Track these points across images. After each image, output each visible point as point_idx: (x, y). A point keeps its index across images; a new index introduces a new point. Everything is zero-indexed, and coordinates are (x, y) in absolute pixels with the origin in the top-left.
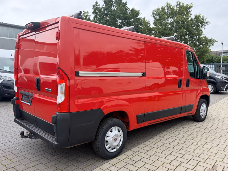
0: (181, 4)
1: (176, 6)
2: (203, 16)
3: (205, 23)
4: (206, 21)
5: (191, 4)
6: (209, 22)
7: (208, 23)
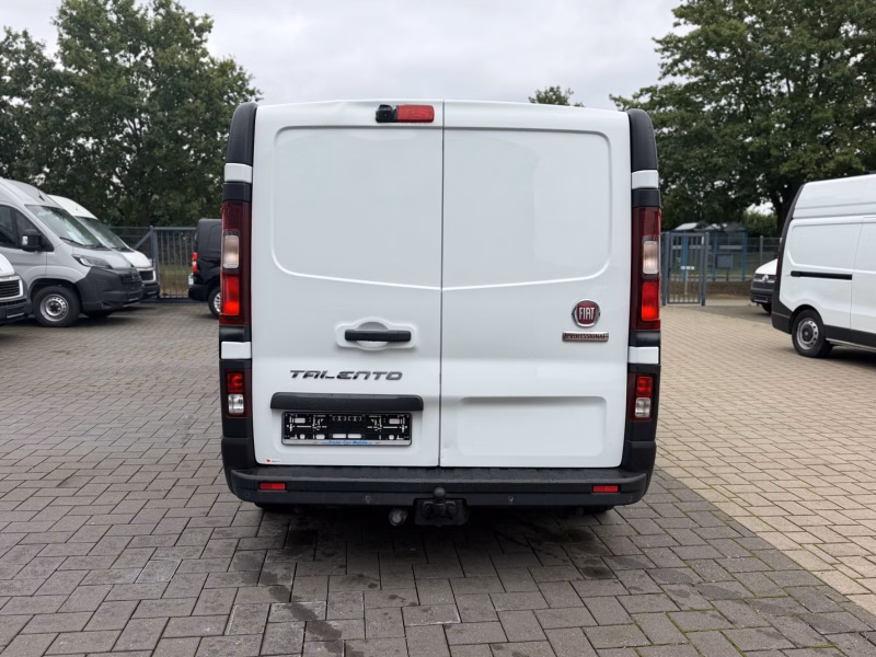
0: (173, 9)
1: (156, 10)
2: (241, 69)
3: (247, 91)
4: (250, 87)
5: (207, 17)
6: (258, 91)
7: (258, 96)
